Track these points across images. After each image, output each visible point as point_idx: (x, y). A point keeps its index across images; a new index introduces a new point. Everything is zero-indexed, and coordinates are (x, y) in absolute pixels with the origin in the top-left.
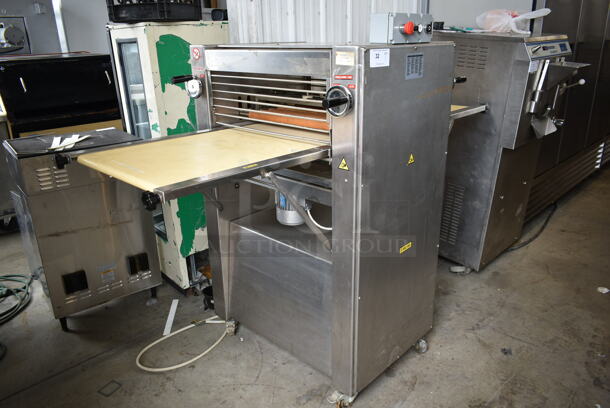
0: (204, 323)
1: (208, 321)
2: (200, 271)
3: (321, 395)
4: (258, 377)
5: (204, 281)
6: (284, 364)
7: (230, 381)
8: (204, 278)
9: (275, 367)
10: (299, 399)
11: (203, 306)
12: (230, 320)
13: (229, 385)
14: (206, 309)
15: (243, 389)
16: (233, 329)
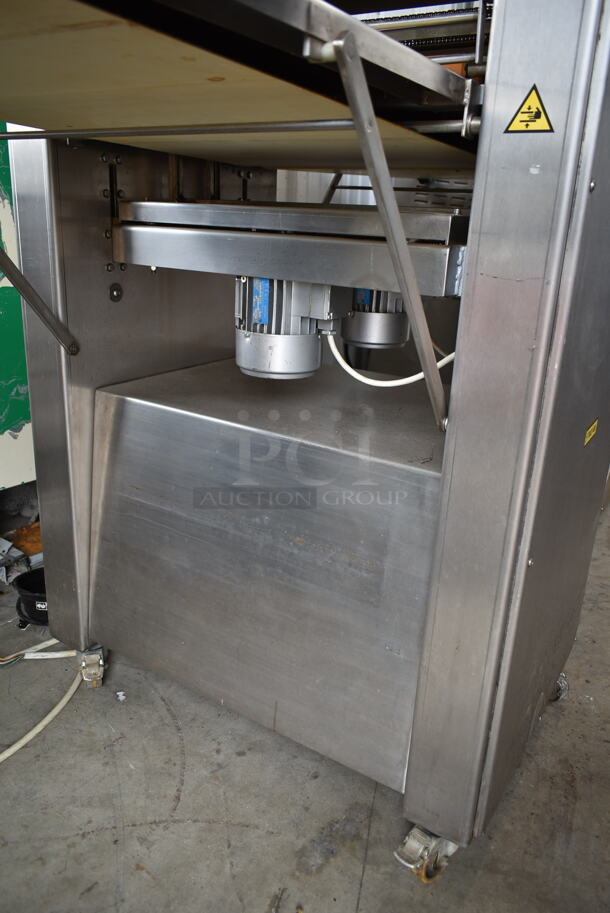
0: (20, 659)
1: (30, 655)
2: (8, 539)
3: (357, 837)
4: (178, 798)
5: (17, 561)
6: (241, 754)
7: (99, 816)
8: (17, 553)
9: (220, 766)
10: (301, 853)
11: (17, 617)
12: (90, 648)
13: (101, 830)
14: (23, 624)
15: (142, 840)
16: (100, 672)
